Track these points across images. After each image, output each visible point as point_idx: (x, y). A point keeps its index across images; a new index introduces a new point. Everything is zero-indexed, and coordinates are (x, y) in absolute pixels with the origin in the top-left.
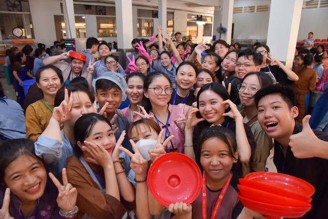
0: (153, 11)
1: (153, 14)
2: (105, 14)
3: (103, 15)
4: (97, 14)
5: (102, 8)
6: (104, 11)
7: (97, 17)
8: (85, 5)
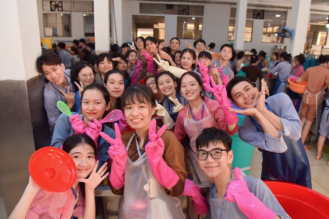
0: (254, 10)
1: (254, 15)
2: (189, 15)
3: (186, 15)
4: (179, 14)
5: (186, 7)
6: (187, 11)
7: (178, 17)
8: (167, 5)
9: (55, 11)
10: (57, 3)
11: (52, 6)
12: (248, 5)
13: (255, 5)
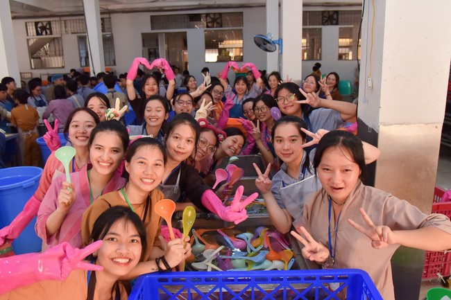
0: (324, 12)
1: (323, 19)
2: (222, 27)
3: (217, 27)
4: (208, 27)
6: (219, 21)
8: (190, 15)
9: (42, 35)
10: (45, 24)
11: (39, 29)
12: (304, 5)
13: (322, 5)
